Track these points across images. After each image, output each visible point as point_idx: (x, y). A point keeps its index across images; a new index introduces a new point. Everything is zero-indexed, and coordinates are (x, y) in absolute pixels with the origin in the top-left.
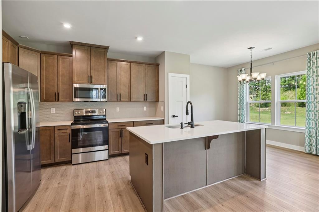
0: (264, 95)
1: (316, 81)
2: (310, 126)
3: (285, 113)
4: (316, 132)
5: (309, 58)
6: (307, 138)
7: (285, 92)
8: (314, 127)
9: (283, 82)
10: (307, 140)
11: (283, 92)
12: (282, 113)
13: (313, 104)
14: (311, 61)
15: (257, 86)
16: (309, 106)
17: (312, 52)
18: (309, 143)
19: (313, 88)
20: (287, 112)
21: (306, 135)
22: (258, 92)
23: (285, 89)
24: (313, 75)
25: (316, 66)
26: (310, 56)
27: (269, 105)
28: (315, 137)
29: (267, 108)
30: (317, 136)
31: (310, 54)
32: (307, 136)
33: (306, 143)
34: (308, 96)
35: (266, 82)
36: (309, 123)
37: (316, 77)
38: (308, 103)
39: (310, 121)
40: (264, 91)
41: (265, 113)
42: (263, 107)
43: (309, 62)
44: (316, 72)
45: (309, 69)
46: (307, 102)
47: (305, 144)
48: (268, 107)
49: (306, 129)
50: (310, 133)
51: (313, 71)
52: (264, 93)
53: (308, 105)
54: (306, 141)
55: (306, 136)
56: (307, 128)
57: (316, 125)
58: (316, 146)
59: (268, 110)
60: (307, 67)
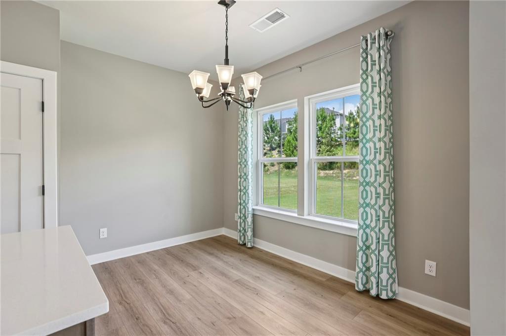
0: (327, 151)
1: (378, 106)
2: (366, 222)
3: (354, 178)
4: (379, 238)
5: (365, 51)
6: (361, 253)
7: (355, 148)
8: (375, 225)
9: (352, 133)
10: (360, 259)
11: (352, 148)
12: (350, 178)
13: (372, 167)
14: (369, 57)
15: (319, 138)
16: (364, 171)
17: (371, 35)
18: (364, 265)
19: (372, 126)
20: (356, 177)
21: (359, 246)
22: (320, 147)
23: (354, 143)
24: (372, 92)
25: (379, 70)
26: (367, 45)
27: (334, 167)
28: (377, 252)
29: (331, 172)
30: (380, 248)
31: (367, 40)
32: (361, 249)
33: (358, 265)
34: (364, 146)
35: (331, 133)
36: (365, 214)
37: (379, 97)
38: (364, 162)
39: (368, 209)
40: (328, 146)
41: (328, 179)
42: (326, 170)
43: (365, 59)
44: (377, 84)
45: (364, 77)
46: (362, 161)
47: (357, 267)
48: (332, 169)
49: (359, 229)
50: (367, 239)
51: (372, 82)
52: (328, 148)
53: (364, 168)
54: (358, 260)
55: (358, 248)
56: (361, 227)
57: (379, 220)
58: (376, 275)
59: (333, 173)
60: (361, 72)
